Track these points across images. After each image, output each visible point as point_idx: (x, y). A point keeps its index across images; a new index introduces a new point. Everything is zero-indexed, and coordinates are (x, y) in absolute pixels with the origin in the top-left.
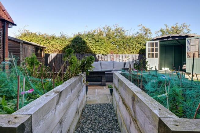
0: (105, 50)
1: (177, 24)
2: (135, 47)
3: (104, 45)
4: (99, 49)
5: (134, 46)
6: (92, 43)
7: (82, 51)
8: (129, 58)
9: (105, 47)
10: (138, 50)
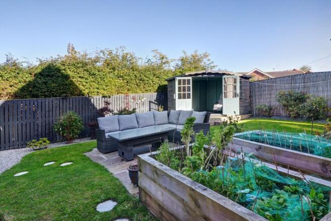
0: (108, 90)
1: (196, 51)
2: (152, 83)
3: (106, 81)
4: (98, 88)
5: (150, 81)
6: (83, 78)
7: (63, 93)
8: (144, 99)
9: (107, 84)
10: (156, 87)
